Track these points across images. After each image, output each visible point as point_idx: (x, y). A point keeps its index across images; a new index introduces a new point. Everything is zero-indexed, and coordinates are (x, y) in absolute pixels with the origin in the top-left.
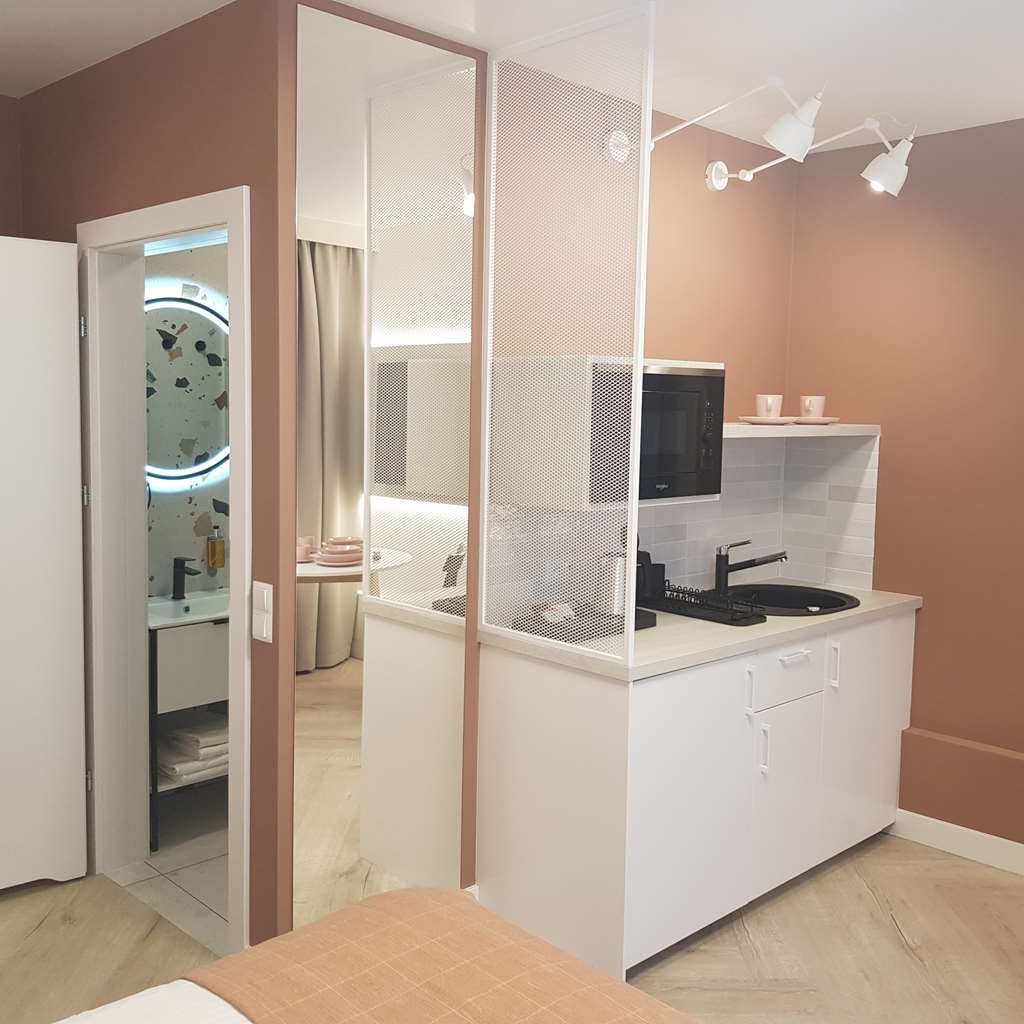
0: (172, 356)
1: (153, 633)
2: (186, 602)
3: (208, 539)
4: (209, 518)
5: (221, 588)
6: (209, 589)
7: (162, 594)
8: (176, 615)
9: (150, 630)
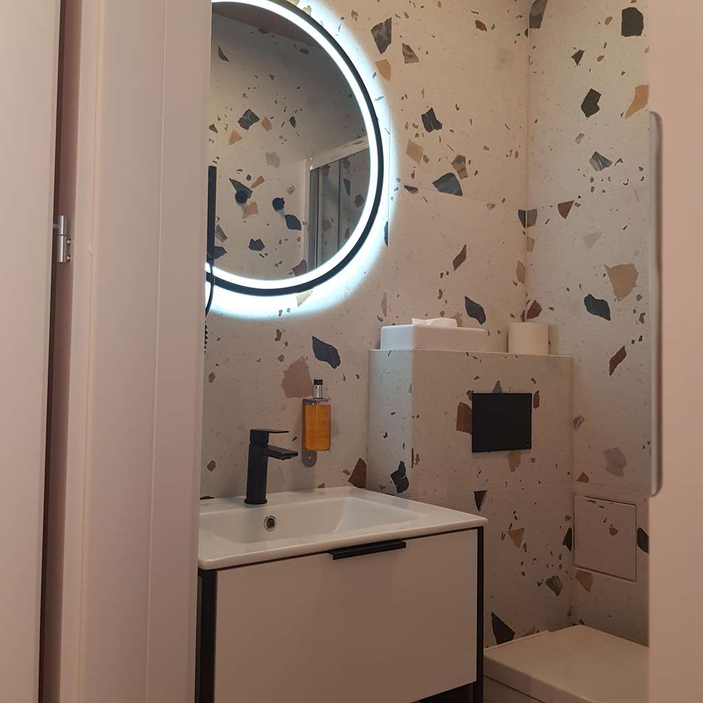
0: (247, 213)
1: (208, 579)
2: (269, 509)
3: (305, 402)
4: (306, 367)
5: (322, 486)
6: (302, 487)
7: (228, 494)
8: (252, 538)
9: (201, 572)
